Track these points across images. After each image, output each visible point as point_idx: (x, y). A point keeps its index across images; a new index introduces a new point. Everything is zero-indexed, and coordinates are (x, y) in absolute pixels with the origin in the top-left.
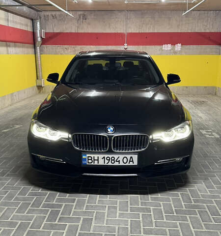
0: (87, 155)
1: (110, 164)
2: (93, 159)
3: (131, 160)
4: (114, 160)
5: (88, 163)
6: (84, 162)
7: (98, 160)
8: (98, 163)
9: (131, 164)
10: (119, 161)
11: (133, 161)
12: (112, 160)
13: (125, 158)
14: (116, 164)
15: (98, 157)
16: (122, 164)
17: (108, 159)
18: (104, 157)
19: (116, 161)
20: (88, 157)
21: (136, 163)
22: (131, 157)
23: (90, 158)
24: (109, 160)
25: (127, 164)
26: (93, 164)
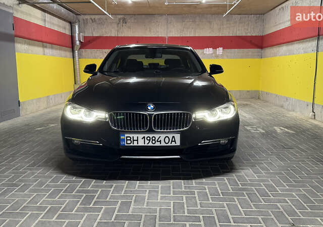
0: (126, 135)
1: (151, 144)
2: (132, 140)
3: (173, 140)
4: (155, 140)
5: (127, 144)
6: (122, 143)
7: (137, 140)
8: (138, 144)
9: (173, 144)
10: (160, 141)
11: (175, 141)
12: (153, 140)
13: (167, 138)
14: (158, 144)
15: (138, 137)
16: (163, 144)
17: (148, 138)
18: (144, 137)
19: (157, 141)
20: (127, 137)
21: (178, 143)
22: (173, 137)
23: (128, 138)
24: (150, 140)
25: (169, 144)
26: (132, 144)
